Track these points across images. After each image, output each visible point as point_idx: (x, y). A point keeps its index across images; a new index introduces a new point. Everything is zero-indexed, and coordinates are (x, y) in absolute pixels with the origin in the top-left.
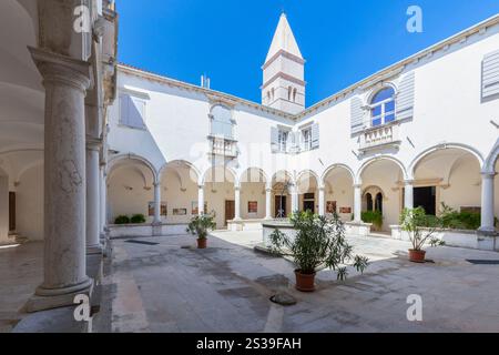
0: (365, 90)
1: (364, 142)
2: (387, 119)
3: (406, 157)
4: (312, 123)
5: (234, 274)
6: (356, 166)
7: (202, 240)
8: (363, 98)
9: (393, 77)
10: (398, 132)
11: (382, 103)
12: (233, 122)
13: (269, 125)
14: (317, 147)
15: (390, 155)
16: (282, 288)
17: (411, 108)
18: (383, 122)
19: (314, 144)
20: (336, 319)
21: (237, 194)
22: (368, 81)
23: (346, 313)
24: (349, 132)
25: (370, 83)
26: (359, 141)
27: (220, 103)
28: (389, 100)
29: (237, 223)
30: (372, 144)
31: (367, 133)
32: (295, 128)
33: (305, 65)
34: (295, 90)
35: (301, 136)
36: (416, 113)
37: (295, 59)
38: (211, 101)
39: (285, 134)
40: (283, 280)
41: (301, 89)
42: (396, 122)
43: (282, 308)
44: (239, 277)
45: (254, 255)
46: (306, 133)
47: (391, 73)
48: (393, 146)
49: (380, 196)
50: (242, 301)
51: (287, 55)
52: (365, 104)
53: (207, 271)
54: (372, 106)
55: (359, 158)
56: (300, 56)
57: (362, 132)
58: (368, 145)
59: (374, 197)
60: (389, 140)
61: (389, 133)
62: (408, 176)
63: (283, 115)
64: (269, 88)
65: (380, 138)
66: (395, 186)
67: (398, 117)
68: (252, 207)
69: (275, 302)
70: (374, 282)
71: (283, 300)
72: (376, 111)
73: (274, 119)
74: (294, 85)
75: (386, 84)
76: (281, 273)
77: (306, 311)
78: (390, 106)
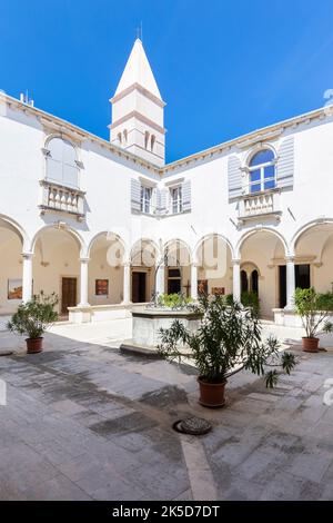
0: (244, 148)
1: (244, 210)
2: (268, 185)
3: (287, 230)
4: (182, 180)
5: (104, 394)
6: (235, 237)
7: (34, 341)
8: (242, 157)
9: (273, 139)
10: (280, 202)
11: (262, 166)
12: (80, 165)
13: (128, 176)
14: (189, 211)
15: (272, 227)
16: (181, 408)
17: (291, 176)
18: (262, 189)
19: (185, 207)
20: (275, 446)
21: (84, 268)
22: (247, 138)
23: (282, 435)
24: (226, 196)
25: (249, 142)
26: (237, 208)
27: (61, 135)
28: (269, 164)
29: (84, 310)
30: (253, 213)
31: (247, 199)
32: (161, 185)
33: (165, 109)
34: (153, 138)
35: (168, 195)
36: (296, 181)
37: (153, 98)
38: (46, 129)
39: (149, 191)
40: (178, 395)
41: (161, 138)
42: (277, 191)
43: (197, 442)
44: (112, 397)
45: (122, 359)
46: (175, 192)
47: (270, 134)
48: (274, 217)
49: (255, 275)
50: (135, 439)
51: (144, 92)
52: (244, 165)
53: (57, 393)
54: (251, 169)
55: (239, 228)
56: (159, 96)
57: (240, 198)
58: (247, 214)
59: (249, 275)
60: (270, 210)
61: (270, 202)
62: (290, 252)
63: (148, 166)
64: (120, 129)
65: (260, 207)
66: (271, 263)
67: (279, 184)
68: (101, 288)
69: (184, 431)
70: (285, 383)
71: (194, 427)
72: (255, 175)
73: (135, 169)
74: (152, 132)
75: (265, 146)
76: (172, 383)
77: (231, 440)
78: (270, 171)
